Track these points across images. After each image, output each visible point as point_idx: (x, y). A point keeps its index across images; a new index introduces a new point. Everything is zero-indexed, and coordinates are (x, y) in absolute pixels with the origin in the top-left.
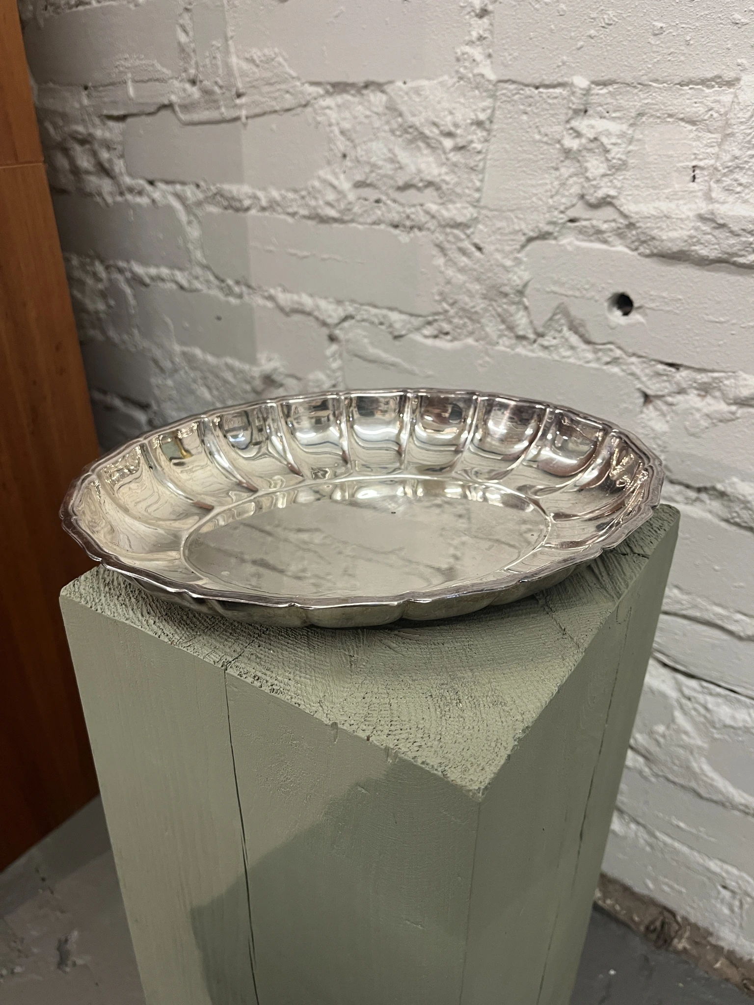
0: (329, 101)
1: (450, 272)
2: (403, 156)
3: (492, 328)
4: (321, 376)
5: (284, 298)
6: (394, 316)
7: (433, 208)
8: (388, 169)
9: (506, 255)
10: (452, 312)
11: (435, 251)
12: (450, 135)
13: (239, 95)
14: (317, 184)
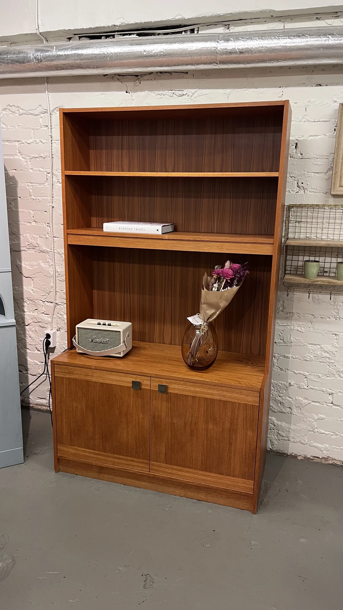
0: (309, 345)
1: (330, 369)
2: (323, 354)
3: (337, 376)
4: (303, 384)
5: (296, 372)
6: (319, 374)
7: (328, 360)
8: (320, 355)
9: (340, 367)
10: (330, 374)
11: (328, 366)
12: (331, 352)
13: (292, 343)
14: (306, 356)
